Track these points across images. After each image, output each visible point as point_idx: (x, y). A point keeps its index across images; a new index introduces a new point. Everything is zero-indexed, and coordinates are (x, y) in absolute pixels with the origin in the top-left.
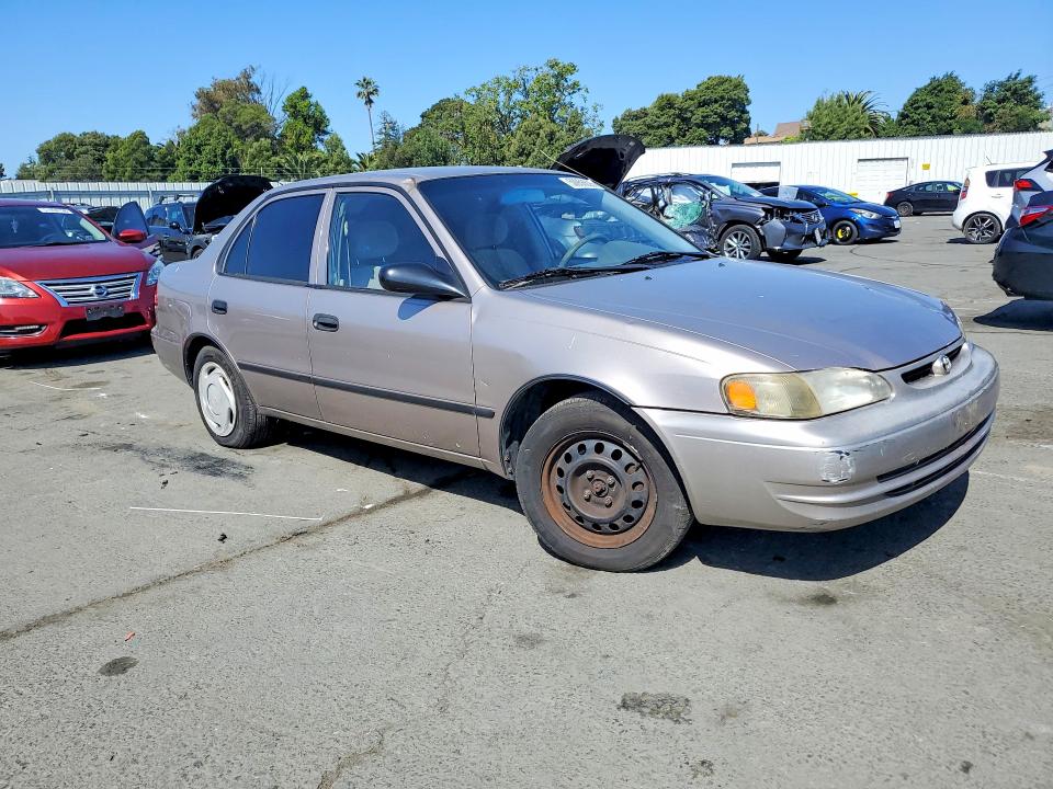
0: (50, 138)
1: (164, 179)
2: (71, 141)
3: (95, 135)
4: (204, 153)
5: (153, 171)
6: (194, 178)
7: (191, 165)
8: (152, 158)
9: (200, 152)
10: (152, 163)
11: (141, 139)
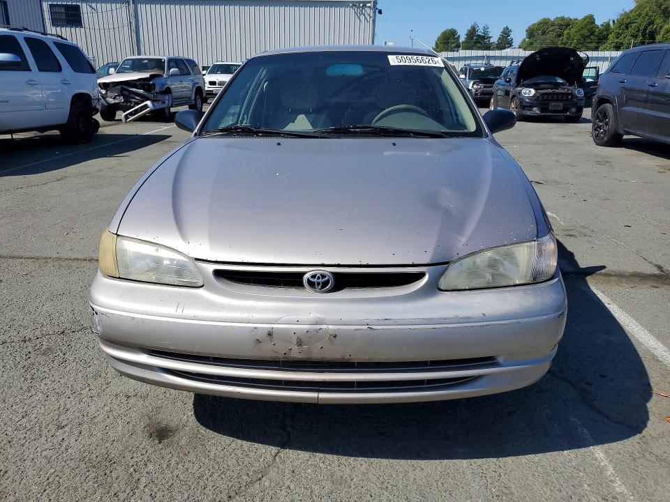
0: (536, 22)
1: (596, 49)
2: (547, 23)
3: (563, 19)
4: (630, 29)
5: (591, 42)
6: (617, 48)
7: (618, 38)
8: (592, 34)
9: (627, 28)
10: (592, 37)
11: (590, 20)
